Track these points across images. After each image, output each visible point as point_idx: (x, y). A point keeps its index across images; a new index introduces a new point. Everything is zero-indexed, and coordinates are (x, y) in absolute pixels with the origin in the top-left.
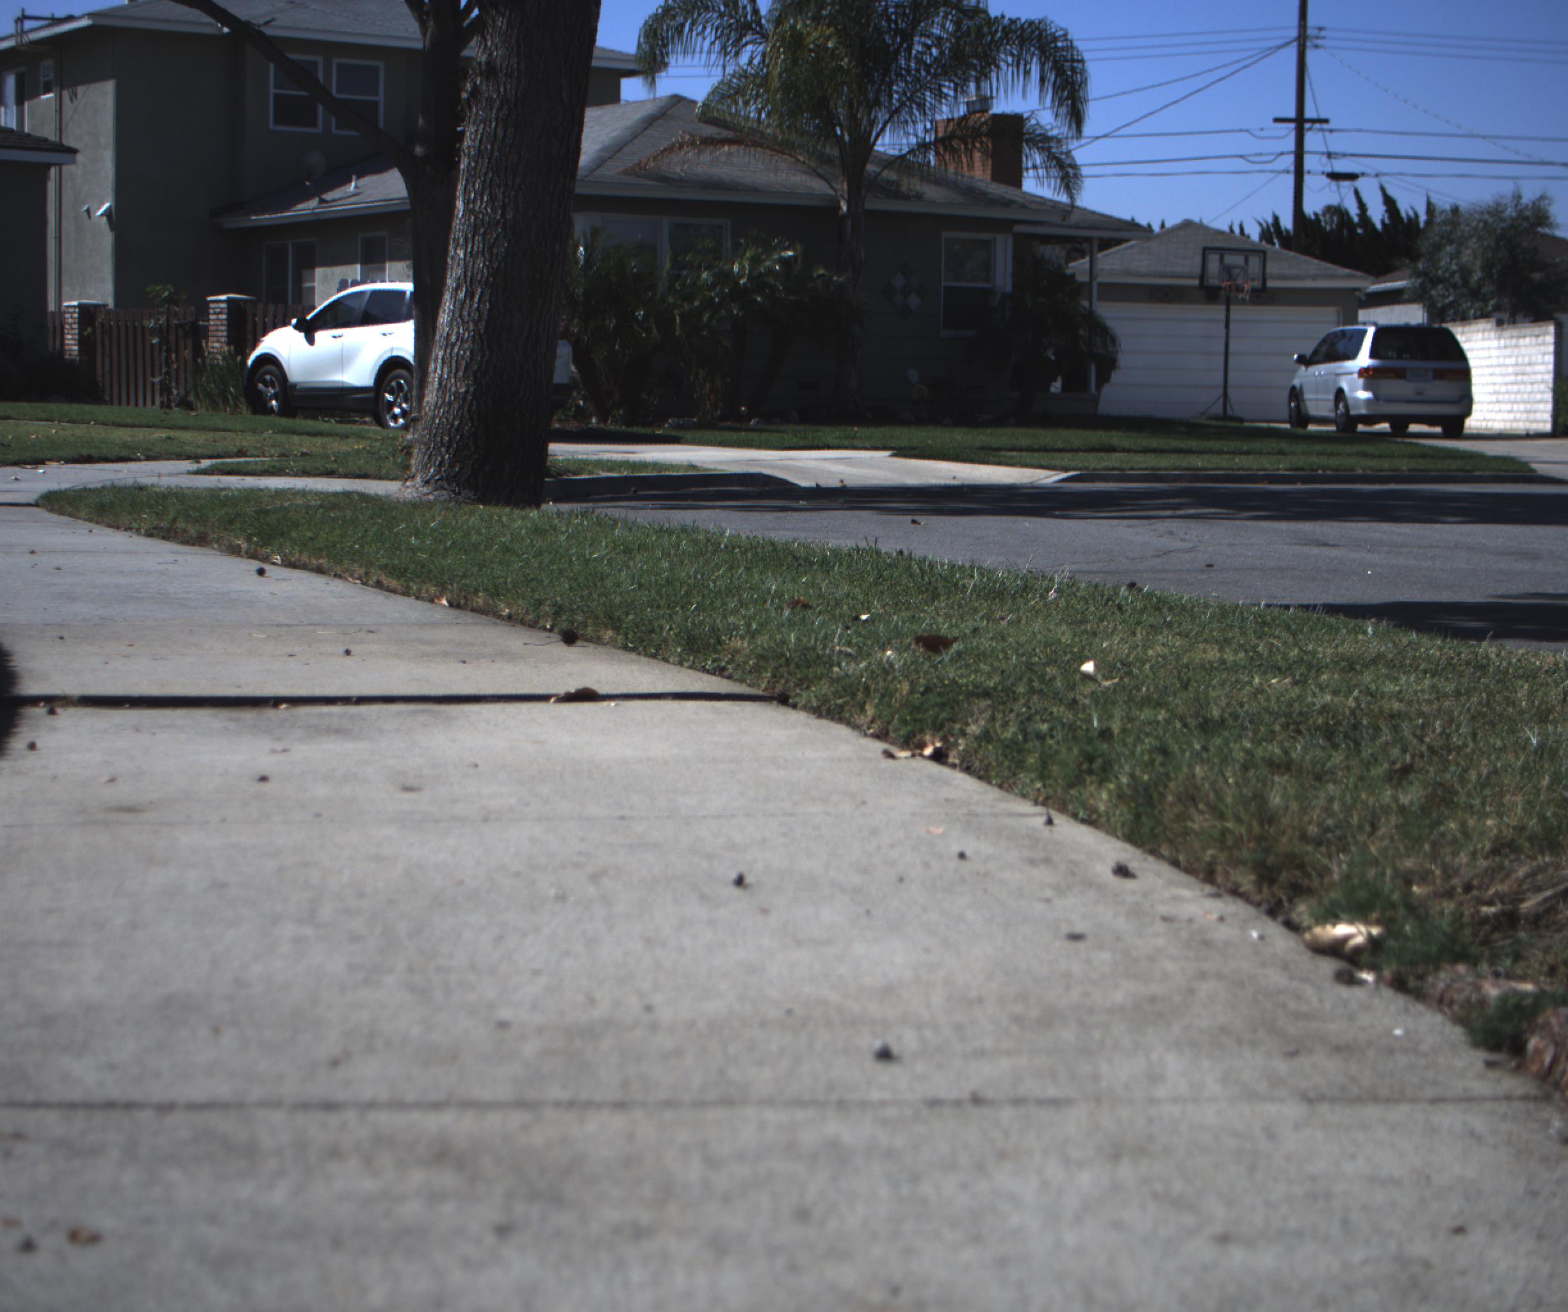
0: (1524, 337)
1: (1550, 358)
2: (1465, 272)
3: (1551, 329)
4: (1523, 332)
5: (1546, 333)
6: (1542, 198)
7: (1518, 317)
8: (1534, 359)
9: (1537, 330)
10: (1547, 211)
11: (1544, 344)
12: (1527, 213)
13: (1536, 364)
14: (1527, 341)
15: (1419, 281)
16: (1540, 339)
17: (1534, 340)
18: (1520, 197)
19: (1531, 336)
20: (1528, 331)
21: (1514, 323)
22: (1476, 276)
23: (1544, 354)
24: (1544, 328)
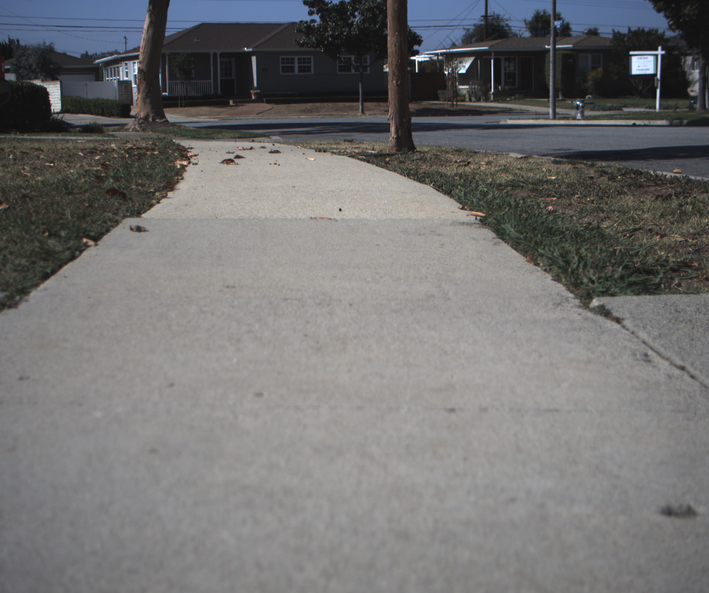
0: (51, 85)
1: (59, 91)
2: (30, 66)
3: (59, 83)
4: (50, 83)
5: (58, 84)
6: (52, 43)
7: (48, 79)
8: (54, 91)
9: (54, 83)
10: (53, 47)
11: (57, 87)
12: (48, 48)
13: (55, 93)
14: (52, 86)
15: (15, 67)
16: (56, 86)
17: (54, 86)
18: (45, 43)
19: (53, 84)
20: (52, 83)
21: (46, 81)
22: (34, 67)
23: (57, 90)
24: (57, 82)
